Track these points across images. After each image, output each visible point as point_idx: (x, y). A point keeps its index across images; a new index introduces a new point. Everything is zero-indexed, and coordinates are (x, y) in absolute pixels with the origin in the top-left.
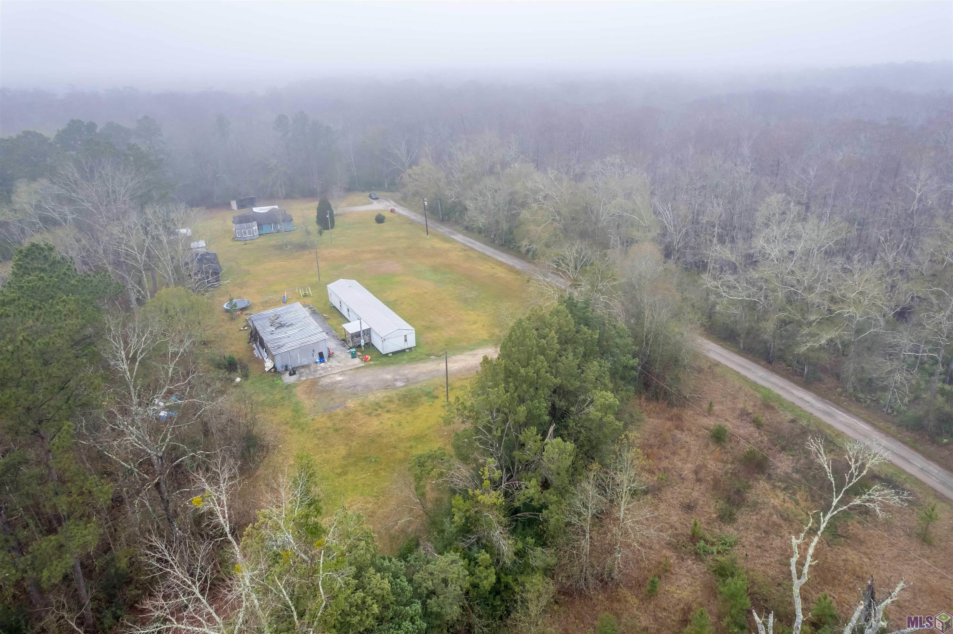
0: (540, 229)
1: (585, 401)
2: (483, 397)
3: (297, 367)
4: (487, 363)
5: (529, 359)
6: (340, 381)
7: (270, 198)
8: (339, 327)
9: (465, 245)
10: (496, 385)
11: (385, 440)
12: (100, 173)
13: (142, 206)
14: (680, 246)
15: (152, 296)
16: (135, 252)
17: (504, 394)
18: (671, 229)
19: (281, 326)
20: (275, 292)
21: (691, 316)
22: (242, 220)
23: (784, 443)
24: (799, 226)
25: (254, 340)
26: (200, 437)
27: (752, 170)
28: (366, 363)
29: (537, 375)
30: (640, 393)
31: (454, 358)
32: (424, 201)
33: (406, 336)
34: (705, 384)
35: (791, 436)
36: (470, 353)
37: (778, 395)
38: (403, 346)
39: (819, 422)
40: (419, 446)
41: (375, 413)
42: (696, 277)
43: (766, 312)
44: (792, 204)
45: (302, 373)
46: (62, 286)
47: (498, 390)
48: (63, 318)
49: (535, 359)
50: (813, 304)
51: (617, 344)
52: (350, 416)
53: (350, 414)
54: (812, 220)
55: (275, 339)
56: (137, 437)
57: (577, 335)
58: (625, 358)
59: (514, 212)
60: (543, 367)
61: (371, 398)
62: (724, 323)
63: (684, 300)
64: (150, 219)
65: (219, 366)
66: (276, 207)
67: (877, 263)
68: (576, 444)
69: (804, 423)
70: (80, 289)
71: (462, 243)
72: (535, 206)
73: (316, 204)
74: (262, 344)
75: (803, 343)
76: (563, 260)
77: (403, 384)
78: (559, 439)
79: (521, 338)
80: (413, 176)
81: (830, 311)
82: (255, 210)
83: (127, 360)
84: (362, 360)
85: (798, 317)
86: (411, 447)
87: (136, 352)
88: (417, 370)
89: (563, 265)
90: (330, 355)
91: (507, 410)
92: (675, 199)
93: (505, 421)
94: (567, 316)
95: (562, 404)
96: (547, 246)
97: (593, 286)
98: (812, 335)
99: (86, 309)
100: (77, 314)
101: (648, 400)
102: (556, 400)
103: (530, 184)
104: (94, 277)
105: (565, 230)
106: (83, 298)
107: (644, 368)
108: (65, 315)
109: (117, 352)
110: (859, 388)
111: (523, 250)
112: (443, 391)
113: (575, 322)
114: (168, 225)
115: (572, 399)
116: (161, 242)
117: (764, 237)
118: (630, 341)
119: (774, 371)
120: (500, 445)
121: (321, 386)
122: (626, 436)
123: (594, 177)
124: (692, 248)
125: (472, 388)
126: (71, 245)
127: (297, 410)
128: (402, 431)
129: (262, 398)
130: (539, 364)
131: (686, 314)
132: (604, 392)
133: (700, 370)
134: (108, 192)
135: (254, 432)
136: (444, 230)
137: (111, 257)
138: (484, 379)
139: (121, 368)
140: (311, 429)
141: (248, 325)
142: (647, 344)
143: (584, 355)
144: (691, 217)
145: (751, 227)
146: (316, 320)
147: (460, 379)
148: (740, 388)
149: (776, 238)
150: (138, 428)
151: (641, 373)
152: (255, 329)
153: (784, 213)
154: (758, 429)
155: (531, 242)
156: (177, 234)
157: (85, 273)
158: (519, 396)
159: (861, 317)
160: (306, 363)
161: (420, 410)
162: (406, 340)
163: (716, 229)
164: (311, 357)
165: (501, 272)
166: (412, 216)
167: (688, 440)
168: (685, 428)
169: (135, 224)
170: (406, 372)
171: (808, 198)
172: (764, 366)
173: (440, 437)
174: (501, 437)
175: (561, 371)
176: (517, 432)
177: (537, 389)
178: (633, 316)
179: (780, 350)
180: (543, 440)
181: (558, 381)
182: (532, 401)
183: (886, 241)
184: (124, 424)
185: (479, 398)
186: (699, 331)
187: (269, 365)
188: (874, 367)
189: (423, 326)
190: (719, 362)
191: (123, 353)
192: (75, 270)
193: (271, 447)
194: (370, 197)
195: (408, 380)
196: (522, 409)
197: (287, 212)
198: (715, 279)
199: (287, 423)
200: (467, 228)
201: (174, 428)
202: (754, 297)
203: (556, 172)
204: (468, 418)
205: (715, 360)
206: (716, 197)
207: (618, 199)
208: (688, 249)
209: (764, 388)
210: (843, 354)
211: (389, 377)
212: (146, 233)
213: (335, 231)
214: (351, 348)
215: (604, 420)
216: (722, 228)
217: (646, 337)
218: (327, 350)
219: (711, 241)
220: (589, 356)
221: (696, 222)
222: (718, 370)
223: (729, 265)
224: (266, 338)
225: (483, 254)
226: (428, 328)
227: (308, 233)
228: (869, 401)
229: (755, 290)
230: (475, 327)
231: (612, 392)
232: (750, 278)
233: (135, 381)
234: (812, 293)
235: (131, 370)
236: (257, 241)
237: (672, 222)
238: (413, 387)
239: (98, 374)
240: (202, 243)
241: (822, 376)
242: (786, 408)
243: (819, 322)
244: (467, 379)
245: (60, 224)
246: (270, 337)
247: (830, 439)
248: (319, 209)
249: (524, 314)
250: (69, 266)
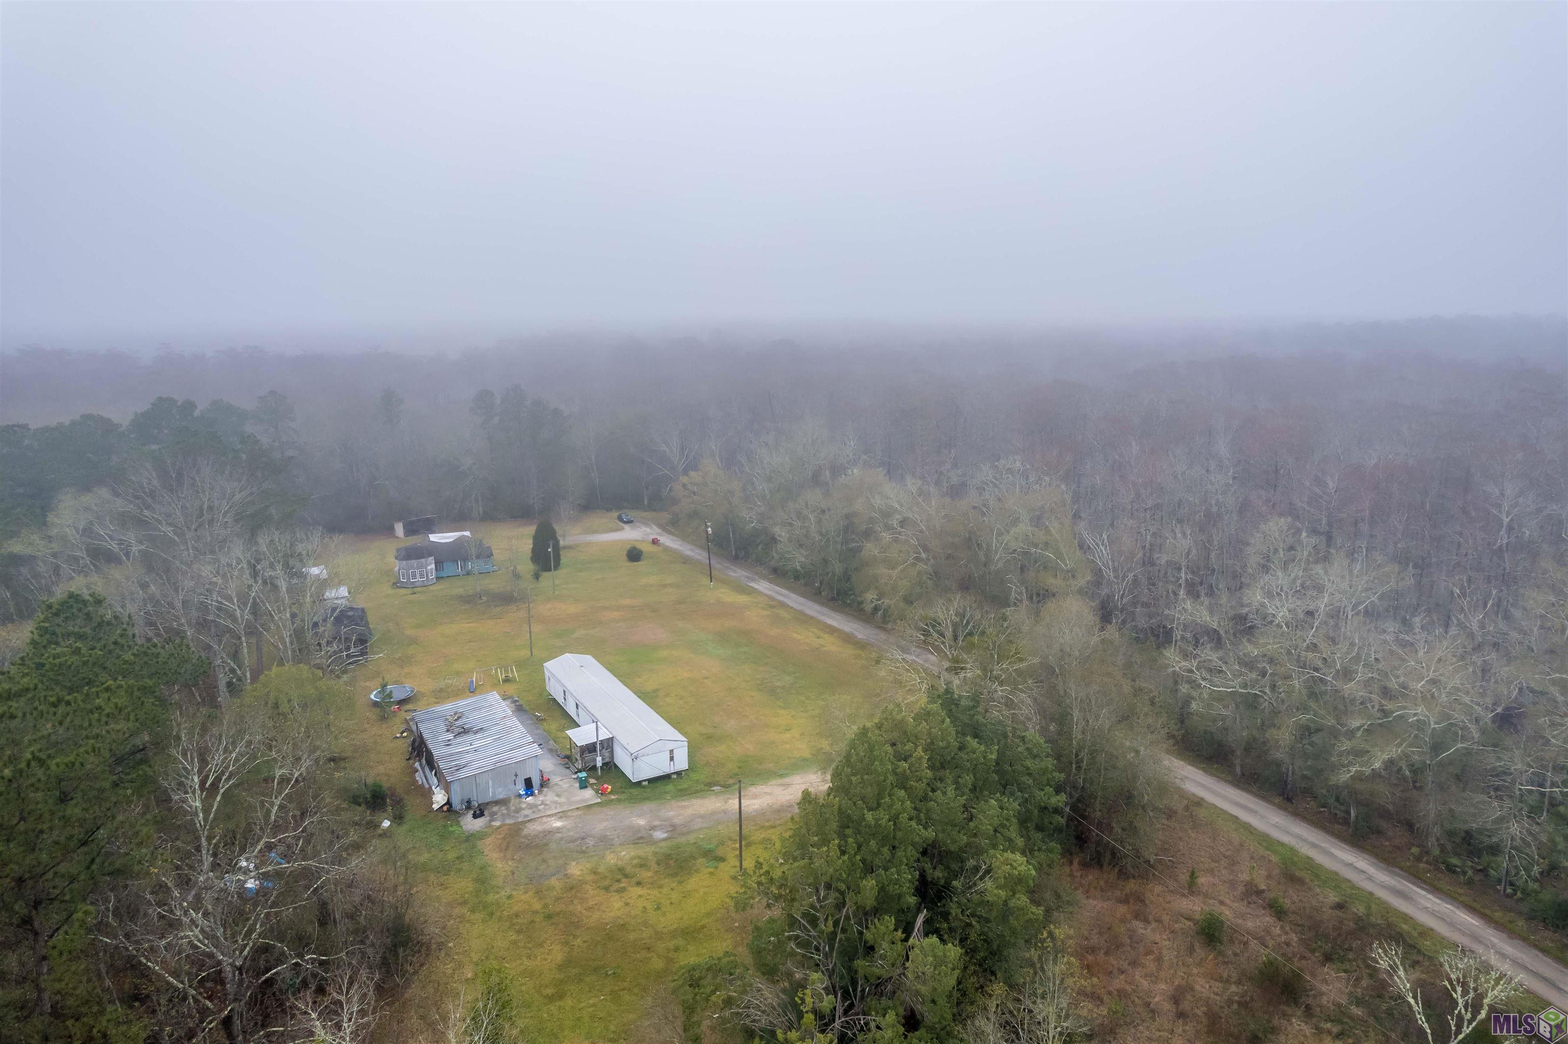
0: (895, 573)
1: (977, 869)
2: (802, 863)
3: (488, 804)
4: (810, 802)
5: (880, 796)
6: (558, 829)
7: (458, 520)
8: (559, 734)
9: (771, 598)
10: (825, 842)
11: (632, 937)
12: (193, 478)
13: (253, 534)
14: (1125, 600)
15: (254, 679)
16: (234, 607)
17: (839, 858)
18: (1109, 574)
19: (465, 731)
20: (458, 673)
21: (1150, 720)
22: (411, 554)
23: (1328, 947)
24: (1319, 569)
25: (418, 755)
26: (313, 930)
27: (1234, 478)
28: (604, 798)
29: (895, 824)
30: (1071, 854)
31: (753, 790)
32: (707, 527)
33: (671, 751)
34: (1181, 839)
35: (1339, 935)
36: (780, 781)
37: (1309, 858)
38: (665, 768)
39: (1387, 909)
40: (691, 948)
41: (616, 886)
42: (1154, 654)
43: (1275, 712)
44: (1304, 534)
45: (495, 813)
46: (108, 664)
47: (828, 851)
48: (104, 719)
49: (890, 795)
50: (1353, 701)
51: (1028, 769)
52: (574, 890)
53: (573, 888)
54: (1339, 562)
55: (451, 755)
56: (202, 931)
57: (961, 754)
58: (1042, 793)
59: (853, 545)
60: (904, 810)
61: (611, 859)
62: (1205, 732)
63: (1137, 692)
64: (264, 554)
65: (355, 800)
66: (467, 533)
67: (1453, 631)
68: (962, 947)
69: (1360, 909)
70: (137, 668)
71: (766, 595)
72: (886, 536)
73: (531, 530)
74: (431, 763)
75: (1343, 766)
76: (934, 627)
77: (665, 835)
78: (934, 939)
79: (866, 760)
80: (689, 486)
81: (1385, 713)
82: (434, 538)
83: (202, 791)
84: (597, 791)
85: (1331, 721)
86: (677, 949)
87: (218, 779)
88: (689, 811)
89: (935, 635)
90: (544, 783)
91: (843, 887)
92: (1112, 525)
93: (840, 905)
94: (943, 722)
95: (939, 874)
96: (908, 600)
97: (984, 670)
98: (1359, 753)
99: (143, 703)
100: (129, 714)
101: (1085, 865)
102: (928, 866)
103: (877, 501)
104: (163, 647)
105: (936, 575)
106: (141, 683)
107: (1074, 808)
108: (108, 715)
109: (187, 778)
110: (1449, 847)
111: (868, 607)
112: (734, 849)
113: (957, 732)
114: (292, 562)
115: (955, 866)
116: (275, 587)
117: (1262, 588)
118: (1050, 763)
119: (1297, 814)
120: (832, 948)
121: (526, 837)
122: (1051, 934)
123: (981, 490)
124: (1146, 605)
125: (782, 846)
126: (132, 593)
127: (483, 880)
128: (662, 919)
129: (425, 857)
130: (898, 806)
131: (1142, 717)
132: (1009, 855)
133: (1170, 814)
134: (201, 510)
135: (407, 919)
136: (738, 573)
137: (194, 614)
138: (803, 831)
139: (191, 807)
140: (505, 913)
141: (409, 730)
142: (1079, 768)
143: (974, 789)
144: (1140, 555)
145: (1240, 570)
146: (522, 723)
147: (762, 827)
148: (1241, 845)
149: (1282, 590)
150: (206, 915)
151: (1070, 819)
152: (421, 736)
153: (1291, 548)
154: (1279, 919)
155: (881, 596)
156: (302, 576)
157: (149, 640)
158: (863, 861)
159: (1436, 723)
160: (501, 797)
161: (692, 883)
162: (672, 759)
163: (1183, 575)
164: (512, 786)
165: (830, 644)
166: (687, 550)
167: (1157, 938)
168: (1151, 918)
169: (239, 561)
170: (671, 814)
171: (1330, 525)
172: (1280, 807)
173: (727, 931)
174: (834, 934)
175: (934, 816)
176: (860, 925)
177: (894, 847)
178: (1052, 719)
179: (1304, 777)
180: (906, 940)
181: (930, 834)
182: (886, 869)
183: (1464, 595)
184: (182, 907)
185: (796, 864)
186: (1165, 746)
187: (439, 798)
188: (1472, 810)
189: (702, 734)
190: (1202, 799)
191: (196, 779)
192: (134, 636)
193: (434, 946)
194: (620, 519)
195: (674, 827)
196: (869, 884)
197: (484, 542)
198: (1186, 656)
199: (465, 903)
200: (775, 571)
201: (267, 915)
202: (1253, 687)
203: (920, 482)
204: (777, 898)
205: (1194, 795)
206: (1180, 521)
207: (1021, 525)
208: (1139, 606)
209: (1282, 844)
210: (1415, 787)
211: (642, 822)
212: (255, 574)
213: (562, 572)
214: (580, 771)
215: (1012, 903)
216: (1193, 573)
217: (1077, 755)
218: (538, 773)
219: (1175, 594)
220: (981, 791)
221: (1149, 562)
222: (1201, 813)
223: (1208, 634)
224: (437, 751)
225: (802, 613)
226: (709, 737)
227: (517, 576)
228: (1470, 872)
229: (1254, 675)
230: (788, 735)
231: (1023, 853)
232: (1244, 654)
233: (212, 828)
234: (1351, 680)
235: (206, 811)
236: (432, 588)
237: (1110, 563)
238: (682, 840)
239: (148, 816)
240: (343, 591)
241: (1383, 824)
242: (1325, 882)
243: (1367, 730)
244: (774, 827)
245: (118, 561)
246: (445, 750)
247: (1410, 941)
248: (535, 538)
249: (872, 716)
250: (125, 630)
